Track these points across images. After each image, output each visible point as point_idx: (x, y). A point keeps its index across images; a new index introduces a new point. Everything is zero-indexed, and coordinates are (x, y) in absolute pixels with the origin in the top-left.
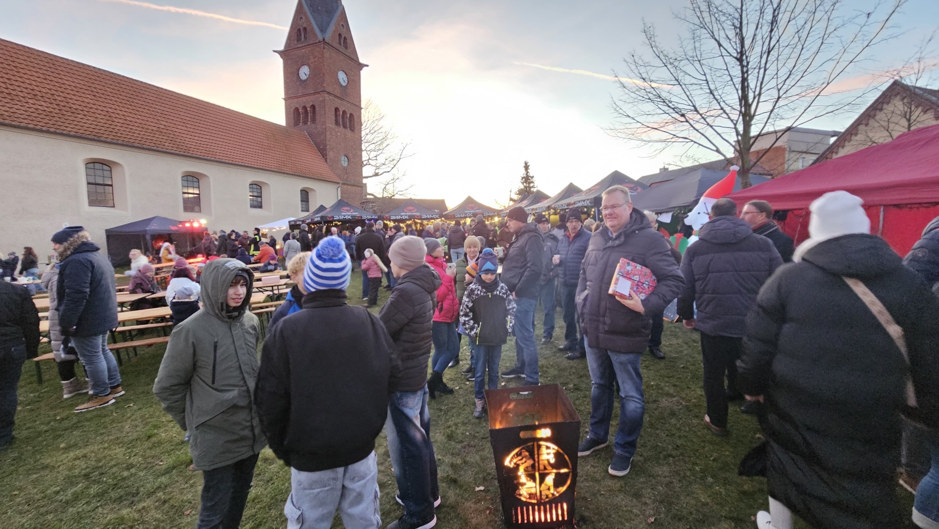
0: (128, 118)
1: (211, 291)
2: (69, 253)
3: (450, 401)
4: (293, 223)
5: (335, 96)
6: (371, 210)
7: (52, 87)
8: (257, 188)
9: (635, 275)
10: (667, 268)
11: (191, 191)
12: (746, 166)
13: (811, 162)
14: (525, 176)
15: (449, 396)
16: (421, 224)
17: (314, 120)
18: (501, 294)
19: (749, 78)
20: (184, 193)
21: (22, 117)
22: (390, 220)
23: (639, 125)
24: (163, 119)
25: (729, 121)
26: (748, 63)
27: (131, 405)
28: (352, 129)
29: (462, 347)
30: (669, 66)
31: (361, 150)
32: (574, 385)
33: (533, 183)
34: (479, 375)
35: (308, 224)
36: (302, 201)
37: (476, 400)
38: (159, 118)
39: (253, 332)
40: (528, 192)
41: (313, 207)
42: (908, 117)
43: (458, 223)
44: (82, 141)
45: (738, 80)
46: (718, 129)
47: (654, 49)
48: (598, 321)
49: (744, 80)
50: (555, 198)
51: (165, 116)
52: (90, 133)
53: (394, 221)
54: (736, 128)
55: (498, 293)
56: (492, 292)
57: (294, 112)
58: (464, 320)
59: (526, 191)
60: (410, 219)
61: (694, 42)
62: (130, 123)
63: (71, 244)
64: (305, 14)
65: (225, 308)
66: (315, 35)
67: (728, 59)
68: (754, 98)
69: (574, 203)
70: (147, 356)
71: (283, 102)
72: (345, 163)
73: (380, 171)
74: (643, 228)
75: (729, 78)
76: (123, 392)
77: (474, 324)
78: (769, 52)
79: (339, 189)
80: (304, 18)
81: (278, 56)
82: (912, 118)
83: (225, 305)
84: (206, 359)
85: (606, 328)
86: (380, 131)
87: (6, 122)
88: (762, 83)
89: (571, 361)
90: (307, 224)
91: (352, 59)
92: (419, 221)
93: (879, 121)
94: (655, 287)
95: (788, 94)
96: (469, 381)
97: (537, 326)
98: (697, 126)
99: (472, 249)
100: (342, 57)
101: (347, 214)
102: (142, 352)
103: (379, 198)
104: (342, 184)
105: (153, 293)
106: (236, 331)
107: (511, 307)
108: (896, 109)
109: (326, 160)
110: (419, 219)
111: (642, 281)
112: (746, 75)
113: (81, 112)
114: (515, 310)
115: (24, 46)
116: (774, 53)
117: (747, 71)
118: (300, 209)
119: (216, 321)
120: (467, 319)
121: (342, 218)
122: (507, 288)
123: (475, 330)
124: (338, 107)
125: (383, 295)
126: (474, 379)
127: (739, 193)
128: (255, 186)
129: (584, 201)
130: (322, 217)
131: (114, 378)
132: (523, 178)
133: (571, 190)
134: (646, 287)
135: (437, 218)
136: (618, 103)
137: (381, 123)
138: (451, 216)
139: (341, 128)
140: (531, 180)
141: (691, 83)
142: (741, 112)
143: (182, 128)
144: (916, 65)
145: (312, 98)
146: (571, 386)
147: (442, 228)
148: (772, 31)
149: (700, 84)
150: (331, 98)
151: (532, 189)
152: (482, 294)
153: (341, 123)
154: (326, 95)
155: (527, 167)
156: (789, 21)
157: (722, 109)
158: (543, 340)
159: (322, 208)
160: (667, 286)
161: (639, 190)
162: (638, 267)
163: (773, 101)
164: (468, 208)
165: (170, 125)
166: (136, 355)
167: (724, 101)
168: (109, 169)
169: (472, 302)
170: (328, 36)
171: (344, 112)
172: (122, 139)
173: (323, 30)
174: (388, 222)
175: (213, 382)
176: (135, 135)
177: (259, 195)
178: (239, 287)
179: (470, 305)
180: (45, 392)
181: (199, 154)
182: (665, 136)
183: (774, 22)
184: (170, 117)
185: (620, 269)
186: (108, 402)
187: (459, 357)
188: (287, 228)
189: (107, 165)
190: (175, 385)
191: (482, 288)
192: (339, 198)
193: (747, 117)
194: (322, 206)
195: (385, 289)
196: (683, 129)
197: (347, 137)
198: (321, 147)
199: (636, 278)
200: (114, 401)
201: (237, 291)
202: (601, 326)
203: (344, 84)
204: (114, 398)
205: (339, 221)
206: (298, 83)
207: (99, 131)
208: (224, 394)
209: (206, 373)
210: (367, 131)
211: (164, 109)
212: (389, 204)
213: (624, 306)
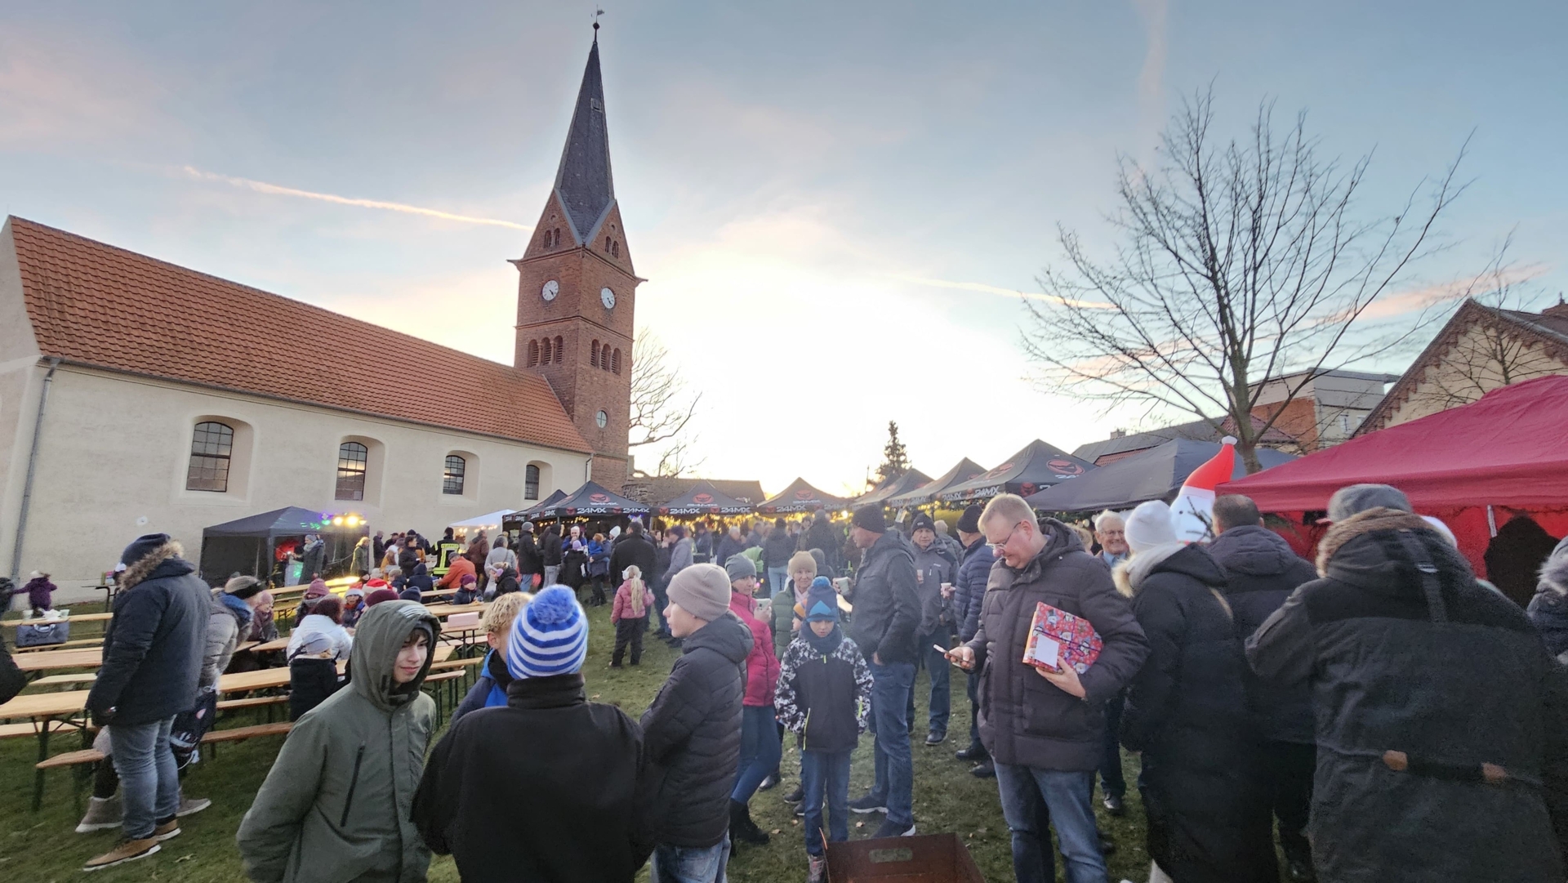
0: (274, 356)
1: (371, 656)
2: (139, 579)
3: (762, 859)
4: (510, 519)
5: (595, 323)
6: (639, 499)
7: (171, 312)
8: (458, 462)
9: (1063, 631)
10: (1114, 618)
11: (352, 466)
12: (1248, 438)
13: (1359, 422)
14: (891, 444)
15: (761, 849)
16: (721, 523)
17: (558, 359)
18: (844, 658)
19: (1232, 303)
20: (340, 469)
21: (116, 354)
22: (669, 515)
23: (1067, 372)
24: (328, 358)
25: (1211, 368)
26: (1226, 283)
27: (188, 857)
28: (617, 370)
29: (787, 750)
30: (1106, 288)
31: (629, 403)
32: (990, 829)
33: (904, 455)
34: (811, 807)
35: (535, 522)
36: (527, 482)
37: (810, 858)
38: (322, 356)
39: (423, 729)
40: (897, 470)
41: (545, 492)
42: (1500, 357)
43: (781, 524)
44: (199, 390)
45: (1214, 308)
46: (1197, 381)
47: (1080, 264)
48: (1011, 713)
49: (1223, 308)
50: (941, 481)
51: (332, 353)
52: (213, 378)
53: (676, 517)
54: (1221, 378)
55: (839, 655)
56: (828, 654)
57: (529, 346)
58: (781, 704)
59: (894, 468)
60: (700, 515)
61: (1141, 254)
62: (276, 363)
63: (145, 565)
64: (560, 211)
65: (388, 684)
66: (572, 241)
67: (1194, 278)
68: (1245, 333)
69: (973, 492)
70: (231, 758)
71: (514, 331)
72: (601, 423)
73: (657, 435)
74: (1068, 552)
75: (1200, 306)
76: (178, 831)
77: (798, 711)
78: (1256, 269)
79: (590, 463)
80: (557, 216)
81: (513, 267)
82: (1506, 358)
83: (389, 680)
84: (339, 780)
85: (1026, 726)
86: (661, 373)
87: (91, 362)
88: (1252, 312)
89: (981, 780)
90: (532, 521)
91: (623, 272)
92: (717, 518)
93: (1453, 363)
94: (1100, 652)
95: (1298, 327)
96: (797, 817)
97: (919, 710)
98: (1162, 375)
99: (804, 576)
100: (609, 269)
101: (599, 505)
102: (226, 751)
103: (653, 479)
104: (595, 455)
105: (263, 642)
106: (399, 728)
107: (863, 680)
108: (1476, 345)
109: (572, 419)
110: (717, 514)
111: (1076, 641)
112: (1226, 301)
113: (206, 348)
114: (870, 686)
115: (143, 257)
116: (1263, 271)
117: (1227, 294)
118: (523, 495)
119: (369, 709)
120: (786, 702)
121: (590, 511)
122: (855, 645)
123: (799, 722)
124: (598, 338)
125: (650, 647)
126: (803, 814)
127: (1241, 481)
128: (455, 459)
129: (989, 488)
130: (558, 510)
131: (168, 804)
132: (887, 448)
133: (967, 470)
134: (1086, 652)
135: (747, 513)
136: (1031, 339)
137: (662, 363)
138: (770, 509)
139: (600, 370)
140: (901, 451)
141: (1142, 311)
142: (1226, 353)
143: (355, 370)
144: (1494, 282)
145: (560, 326)
146: (983, 831)
147: (755, 531)
148: (1254, 240)
149: (1157, 313)
150: (588, 325)
151: (903, 466)
152: (811, 657)
153: (600, 363)
154: (581, 323)
155: (893, 430)
156: (1278, 228)
157: (1196, 349)
158: (930, 737)
159: (559, 495)
160: (1118, 650)
161: (1079, 470)
162: (1067, 618)
163: (1275, 337)
164: (798, 497)
165: (337, 365)
166: (213, 755)
167: (1198, 338)
168: (230, 431)
169: (795, 671)
170: (590, 241)
171: (606, 347)
172: (258, 387)
173: (584, 232)
174: (666, 519)
175: (343, 824)
176: (282, 381)
177: (460, 472)
178: (415, 647)
179: (792, 676)
180: (40, 828)
181: (374, 408)
182: (1110, 389)
183: (1255, 229)
184: (338, 354)
185: (1038, 621)
186: (147, 851)
187: (781, 770)
188: (499, 527)
189: (228, 425)
190: (279, 826)
191: (811, 648)
192: (589, 479)
193: (1239, 362)
194: (559, 491)
195: (656, 636)
196: (1138, 379)
197: (608, 382)
198: (567, 398)
199: (1067, 636)
200: (157, 848)
201: (413, 655)
202: (1016, 721)
203: (609, 306)
204: (160, 843)
205: (585, 516)
206: (539, 305)
207: (226, 375)
208: (359, 847)
209: (333, 806)
210: (640, 374)
211: (332, 342)
212: (670, 488)
213: (1050, 685)
